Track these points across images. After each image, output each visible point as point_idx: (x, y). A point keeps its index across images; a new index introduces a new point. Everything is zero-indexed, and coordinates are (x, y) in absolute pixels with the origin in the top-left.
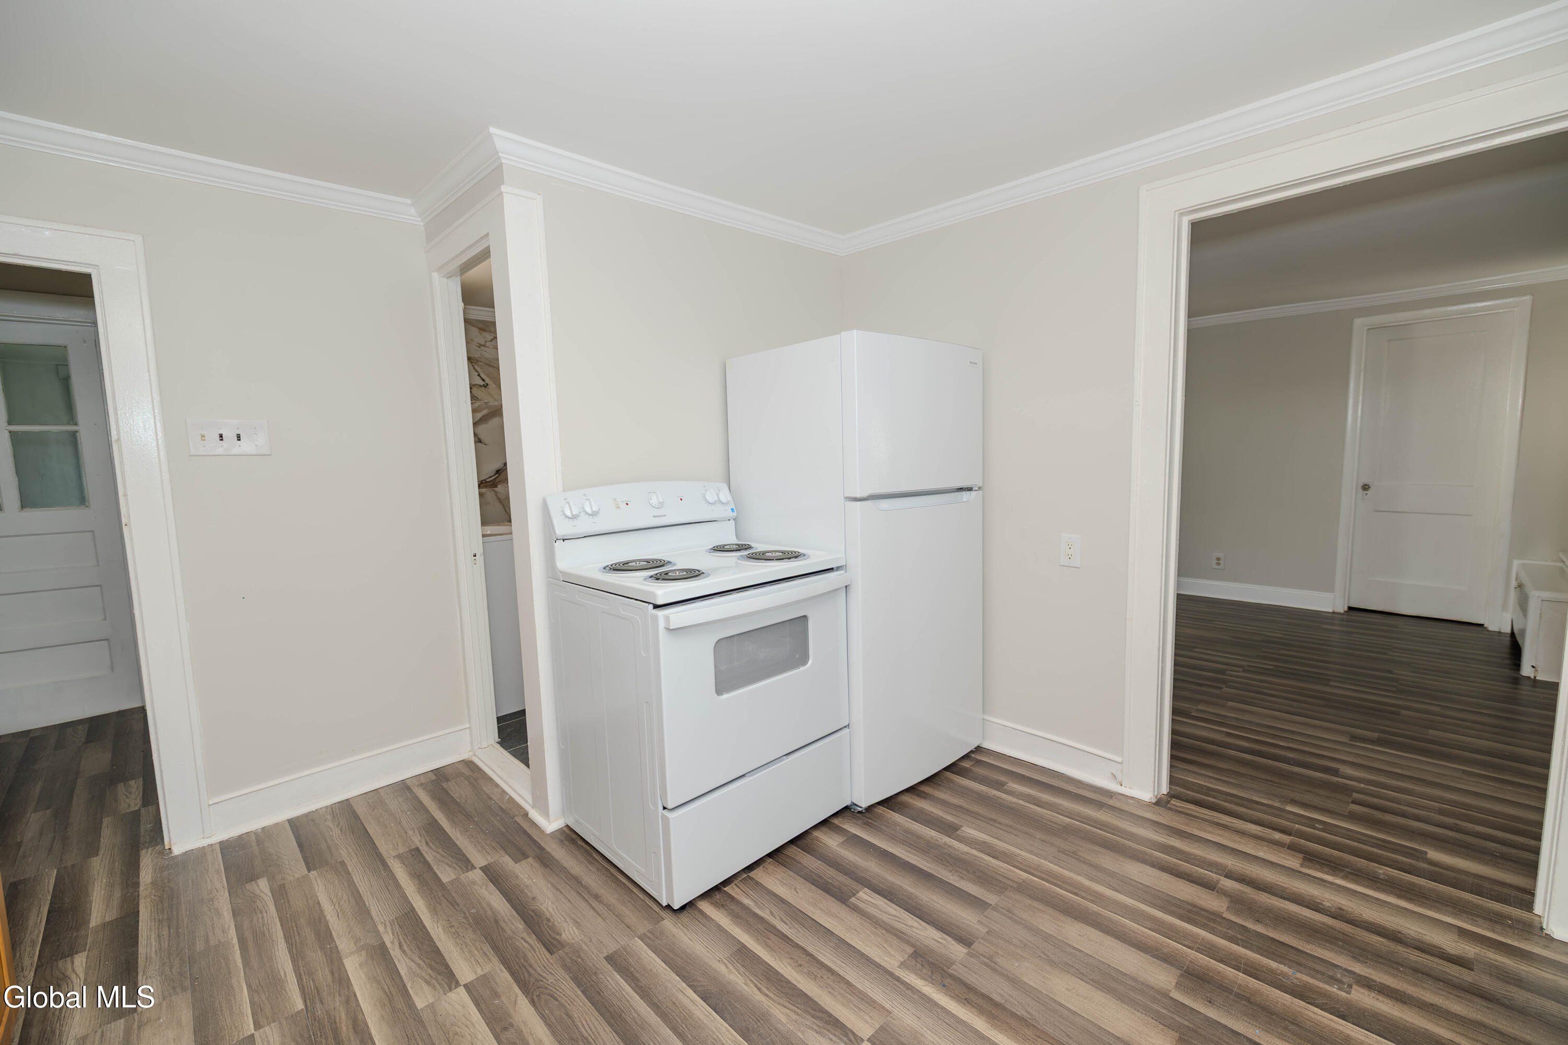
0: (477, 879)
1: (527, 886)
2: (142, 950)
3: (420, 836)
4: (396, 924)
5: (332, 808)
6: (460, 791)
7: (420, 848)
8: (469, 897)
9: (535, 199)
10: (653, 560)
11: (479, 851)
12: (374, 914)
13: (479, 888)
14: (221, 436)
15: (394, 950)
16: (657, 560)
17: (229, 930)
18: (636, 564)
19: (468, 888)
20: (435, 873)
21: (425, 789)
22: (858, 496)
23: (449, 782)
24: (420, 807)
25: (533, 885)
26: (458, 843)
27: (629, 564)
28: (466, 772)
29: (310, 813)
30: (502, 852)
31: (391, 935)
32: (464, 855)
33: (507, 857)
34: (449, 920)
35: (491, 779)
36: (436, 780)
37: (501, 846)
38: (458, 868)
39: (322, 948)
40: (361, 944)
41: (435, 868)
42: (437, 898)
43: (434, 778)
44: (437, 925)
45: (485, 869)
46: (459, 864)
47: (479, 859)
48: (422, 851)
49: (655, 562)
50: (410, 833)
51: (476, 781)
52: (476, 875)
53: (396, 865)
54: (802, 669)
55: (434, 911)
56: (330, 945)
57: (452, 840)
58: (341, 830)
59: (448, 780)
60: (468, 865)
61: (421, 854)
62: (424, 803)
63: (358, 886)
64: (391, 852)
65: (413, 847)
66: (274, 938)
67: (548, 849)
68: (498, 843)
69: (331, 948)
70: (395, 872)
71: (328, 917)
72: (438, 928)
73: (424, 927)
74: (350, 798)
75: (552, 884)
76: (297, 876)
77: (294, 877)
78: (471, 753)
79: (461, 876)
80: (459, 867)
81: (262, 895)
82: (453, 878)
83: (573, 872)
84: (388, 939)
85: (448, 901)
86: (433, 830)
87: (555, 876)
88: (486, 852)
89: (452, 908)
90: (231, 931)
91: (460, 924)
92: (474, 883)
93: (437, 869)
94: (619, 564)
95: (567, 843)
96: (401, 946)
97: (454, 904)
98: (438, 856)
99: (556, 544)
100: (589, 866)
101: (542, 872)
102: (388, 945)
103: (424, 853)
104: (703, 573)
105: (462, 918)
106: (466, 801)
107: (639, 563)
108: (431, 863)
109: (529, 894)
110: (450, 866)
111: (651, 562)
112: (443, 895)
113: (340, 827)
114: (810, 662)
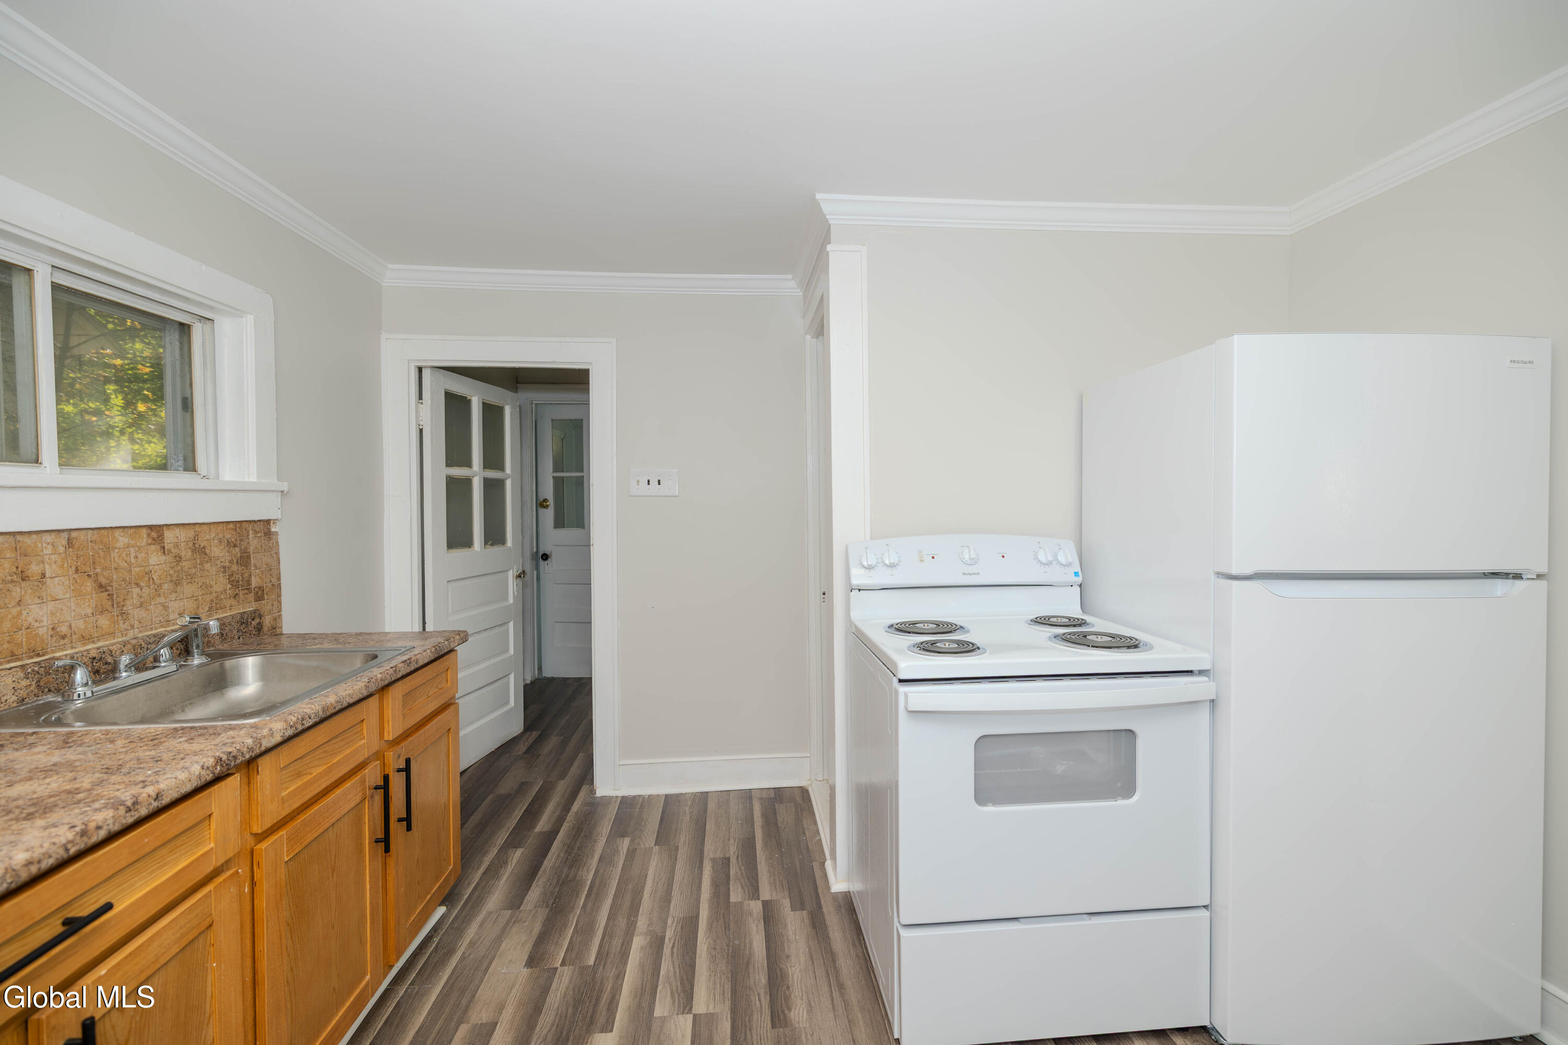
0: (755, 911)
1: (788, 940)
2: (545, 863)
3: (737, 848)
4: (681, 923)
5: (695, 795)
6: (785, 815)
7: (731, 859)
8: (741, 926)
9: (859, 251)
10: (944, 623)
11: (770, 883)
12: (672, 905)
13: (752, 921)
14: (649, 481)
15: (667, 948)
16: (948, 624)
17: (591, 871)
18: (924, 625)
19: (745, 916)
20: (729, 889)
21: (761, 804)
22: (1234, 572)
23: (782, 804)
24: (749, 820)
25: (794, 941)
26: (759, 867)
27: (916, 625)
28: (799, 799)
29: (680, 794)
30: (787, 893)
31: (673, 932)
32: (757, 882)
33: (788, 900)
34: (715, 941)
35: (814, 815)
36: (773, 798)
37: (789, 887)
38: (747, 893)
39: (628, 919)
40: (651, 929)
41: (731, 883)
42: (719, 914)
43: (772, 795)
44: (706, 942)
45: (766, 904)
46: (750, 890)
47: (766, 893)
48: (731, 862)
49: (946, 626)
50: (732, 841)
51: (801, 811)
52: (756, 907)
53: (708, 868)
54: (1121, 802)
55: (710, 926)
56: (634, 918)
57: (756, 862)
58: (691, 818)
59: (781, 802)
60: (754, 892)
61: (729, 865)
62: (755, 817)
63: (676, 874)
64: (711, 853)
65: (727, 856)
66: (609, 893)
67: (825, 910)
68: (788, 883)
69: (633, 921)
70: (704, 873)
71: (645, 892)
72: (705, 944)
73: (697, 937)
74: (710, 792)
75: (810, 949)
76: (647, 845)
77: (645, 845)
78: (809, 782)
79: (745, 902)
80: (749, 891)
81: (621, 852)
82: (739, 900)
83: (834, 947)
84: (669, 934)
85: (724, 921)
86: (748, 845)
87: (816, 942)
88: (775, 887)
89: (724, 929)
90: (591, 872)
91: (721, 950)
92: (750, 914)
93: (733, 885)
94: (905, 623)
95: (843, 911)
96: (673, 947)
97: (727, 927)
98: (739, 873)
99: (852, 593)
100: (851, 947)
101: (807, 932)
102: (667, 940)
103: (731, 865)
104: (979, 648)
105: (725, 945)
106: (785, 828)
107: (928, 626)
108: (731, 877)
109: (786, 950)
110: (743, 888)
111: (941, 626)
112: (724, 914)
113: (691, 815)
114: (1135, 798)
